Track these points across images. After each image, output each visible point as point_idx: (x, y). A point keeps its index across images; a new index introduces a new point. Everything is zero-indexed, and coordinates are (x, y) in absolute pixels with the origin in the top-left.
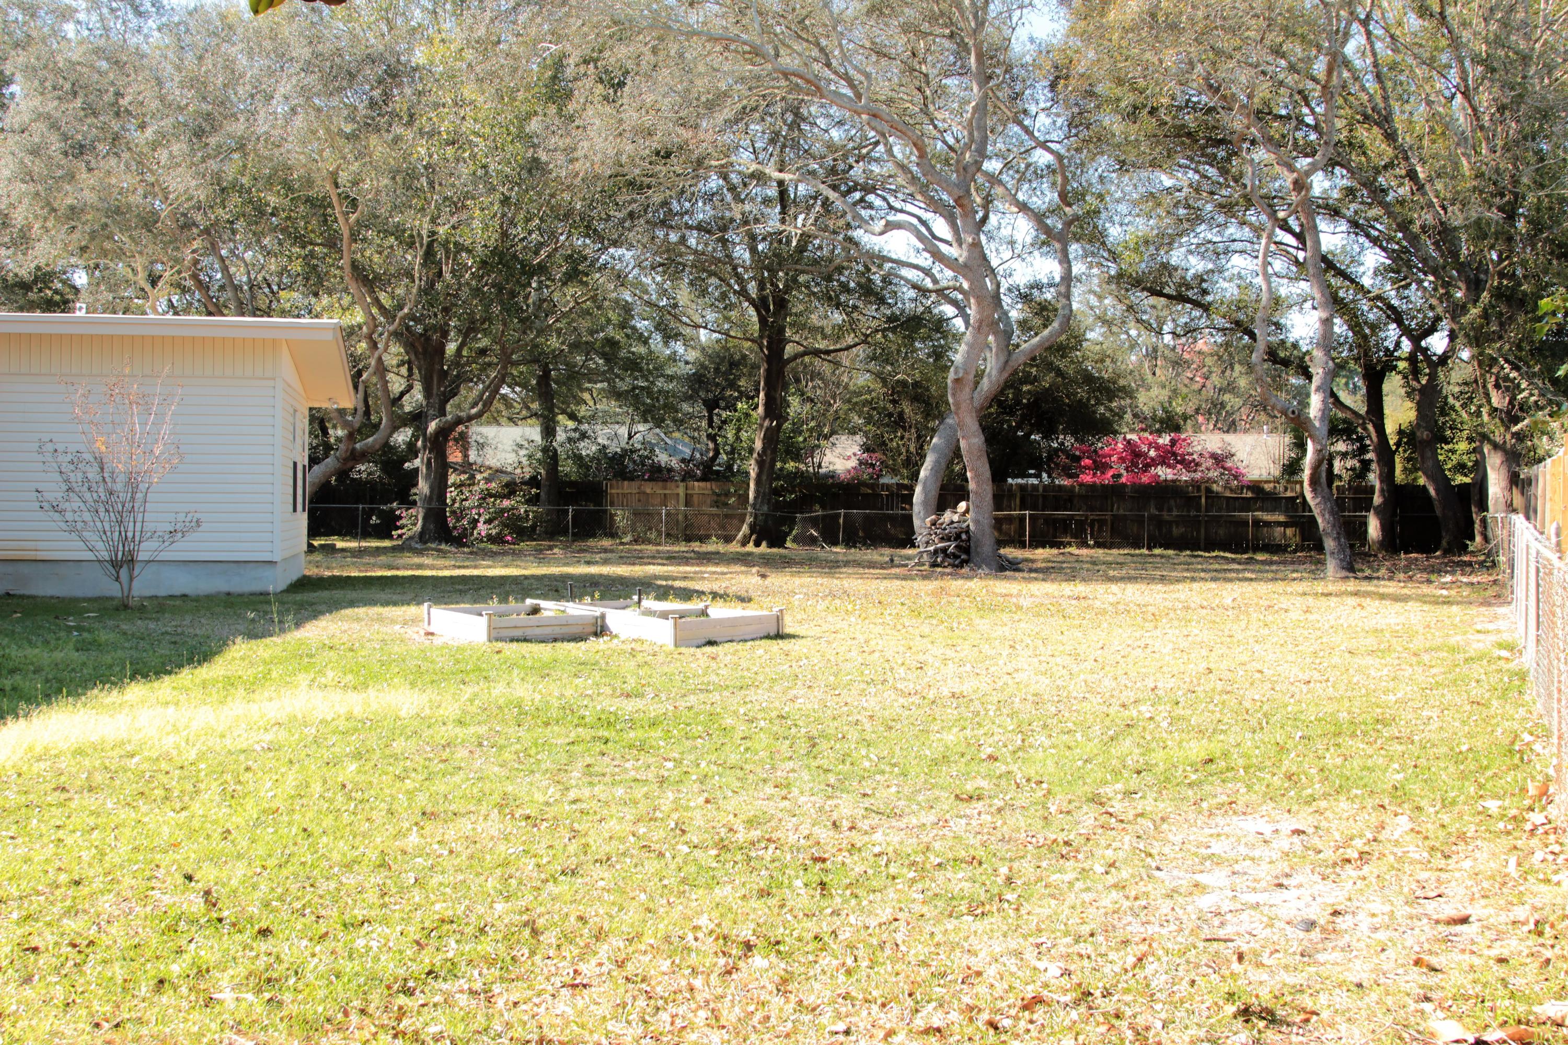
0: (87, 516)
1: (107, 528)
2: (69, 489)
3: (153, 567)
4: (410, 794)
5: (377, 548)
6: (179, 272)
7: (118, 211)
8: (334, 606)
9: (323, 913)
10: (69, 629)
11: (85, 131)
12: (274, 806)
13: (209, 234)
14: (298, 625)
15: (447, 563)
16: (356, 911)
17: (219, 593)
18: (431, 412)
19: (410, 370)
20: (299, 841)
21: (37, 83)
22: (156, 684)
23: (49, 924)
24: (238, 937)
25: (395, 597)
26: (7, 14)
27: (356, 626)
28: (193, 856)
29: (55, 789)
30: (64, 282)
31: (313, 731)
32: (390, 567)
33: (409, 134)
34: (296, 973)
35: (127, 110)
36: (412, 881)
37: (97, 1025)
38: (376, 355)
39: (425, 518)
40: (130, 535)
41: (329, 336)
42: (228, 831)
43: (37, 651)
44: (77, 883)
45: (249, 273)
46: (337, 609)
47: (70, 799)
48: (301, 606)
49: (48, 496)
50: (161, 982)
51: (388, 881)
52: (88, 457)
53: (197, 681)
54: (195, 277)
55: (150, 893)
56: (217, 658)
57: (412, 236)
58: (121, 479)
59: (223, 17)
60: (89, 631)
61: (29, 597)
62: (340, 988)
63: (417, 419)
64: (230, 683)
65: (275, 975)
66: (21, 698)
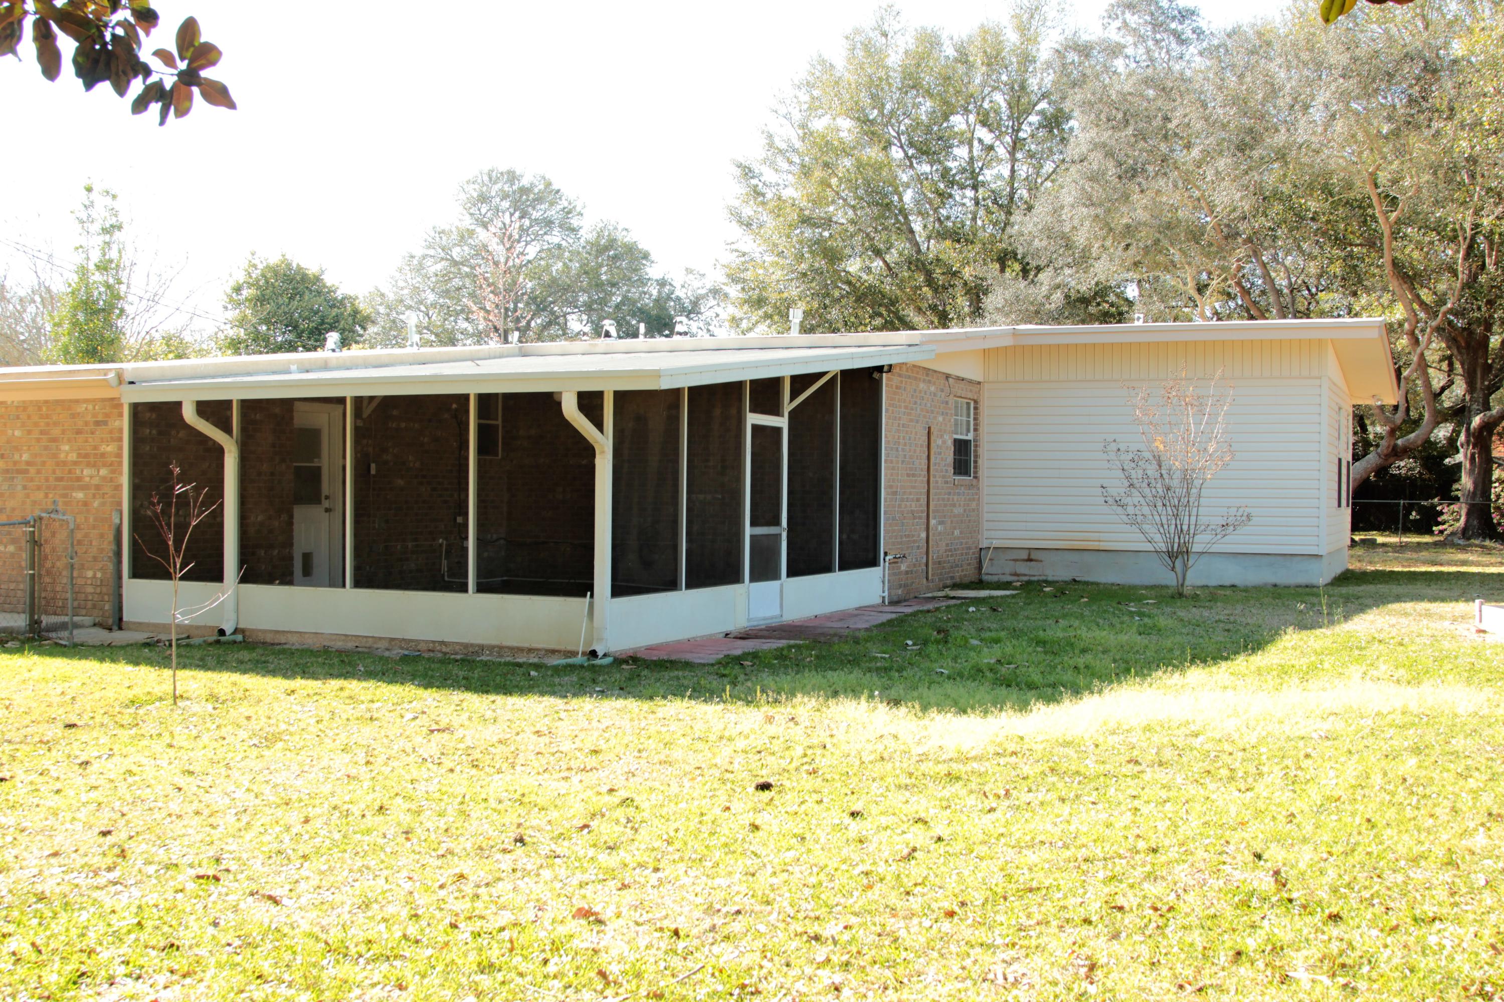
0: (1146, 510)
1: (1164, 521)
2: (1131, 485)
3: (1204, 559)
4: (1476, 793)
5: (1419, 544)
6: (1225, 280)
7: (1169, 226)
8: (1381, 600)
9: (1392, 905)
10: (1131, 614)
11: (1138, 154)
12: (1336, 794)
13: (1251, 242)
14: (1347, 617)
15: (1493, 560)
16: (1426, 907)
17: (1266, 585)
18: (1475, 406)
19: (1451, 365)
20: (1363, 829)
21: (1093, 116)
22: (1214, 669)
23: (1132, 887)
24: (1308, 919)
25: (1442, 593)
26: (1064, 57)
27: (1403, 621)
28: (1261, 836)
29: (1129, 762)
30: (1118, 296)
31: (1370, 722)
32: (1434, 563)
33: (1449, 128)
34: (1370, 962)
35: (1176, 135)
36: (1483, 883)
37: (1181, 987)
38: (1418, 350)
39: (1468, 514)
40: (1185, 528)
41: (1375, 334)
42: (1292, 815)
43: (1105, 633)
44: (1155, 851)
45: (1289, 279)
46: (1383, 603)
47: (1142, 772)
48: (1347, 599)
49: (1113, 492)
50: (1239, 953)
51: (1457, 880)
52: (1147, 455)
53: (1253, 668)
54: (1239, 284)
55: (1221, 867)
56: (1269, 647)
57: (1454, 230)
58: (1177, 475)
59: (1260, 34)
60: (1149, 617)
61: (1092, 583)
62: (1415, 983)
63: (1459, 413)
64: (1284, 671)
65: (1349, 962)
66: (1093, 675)
